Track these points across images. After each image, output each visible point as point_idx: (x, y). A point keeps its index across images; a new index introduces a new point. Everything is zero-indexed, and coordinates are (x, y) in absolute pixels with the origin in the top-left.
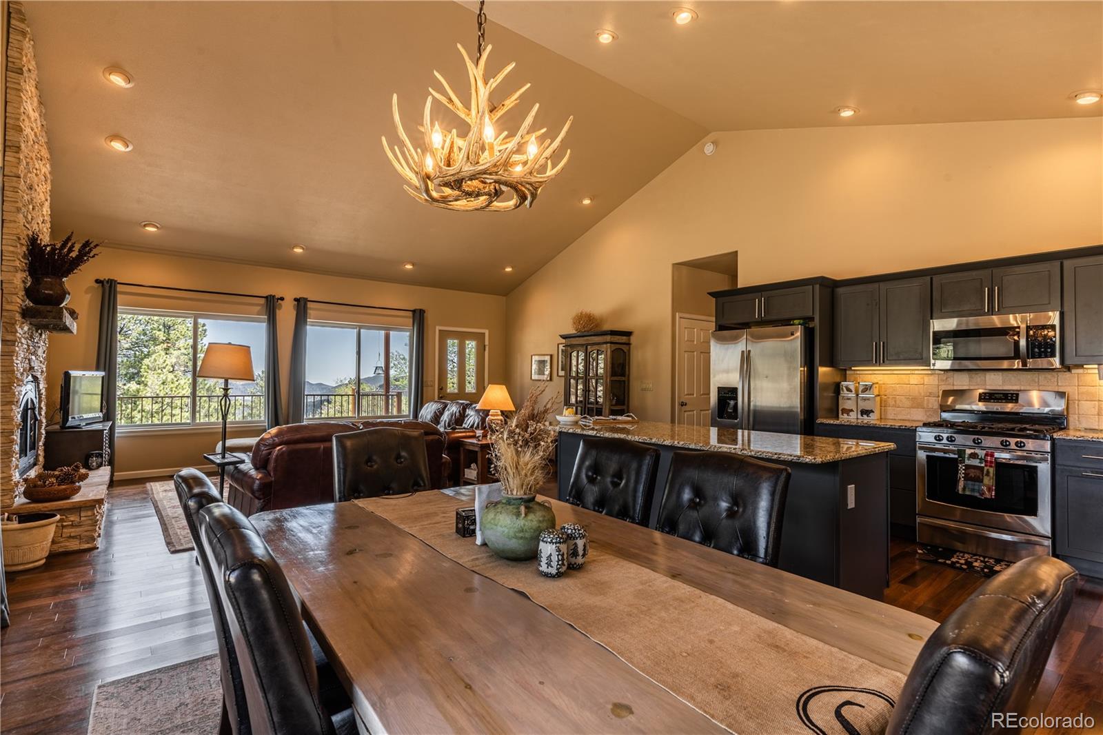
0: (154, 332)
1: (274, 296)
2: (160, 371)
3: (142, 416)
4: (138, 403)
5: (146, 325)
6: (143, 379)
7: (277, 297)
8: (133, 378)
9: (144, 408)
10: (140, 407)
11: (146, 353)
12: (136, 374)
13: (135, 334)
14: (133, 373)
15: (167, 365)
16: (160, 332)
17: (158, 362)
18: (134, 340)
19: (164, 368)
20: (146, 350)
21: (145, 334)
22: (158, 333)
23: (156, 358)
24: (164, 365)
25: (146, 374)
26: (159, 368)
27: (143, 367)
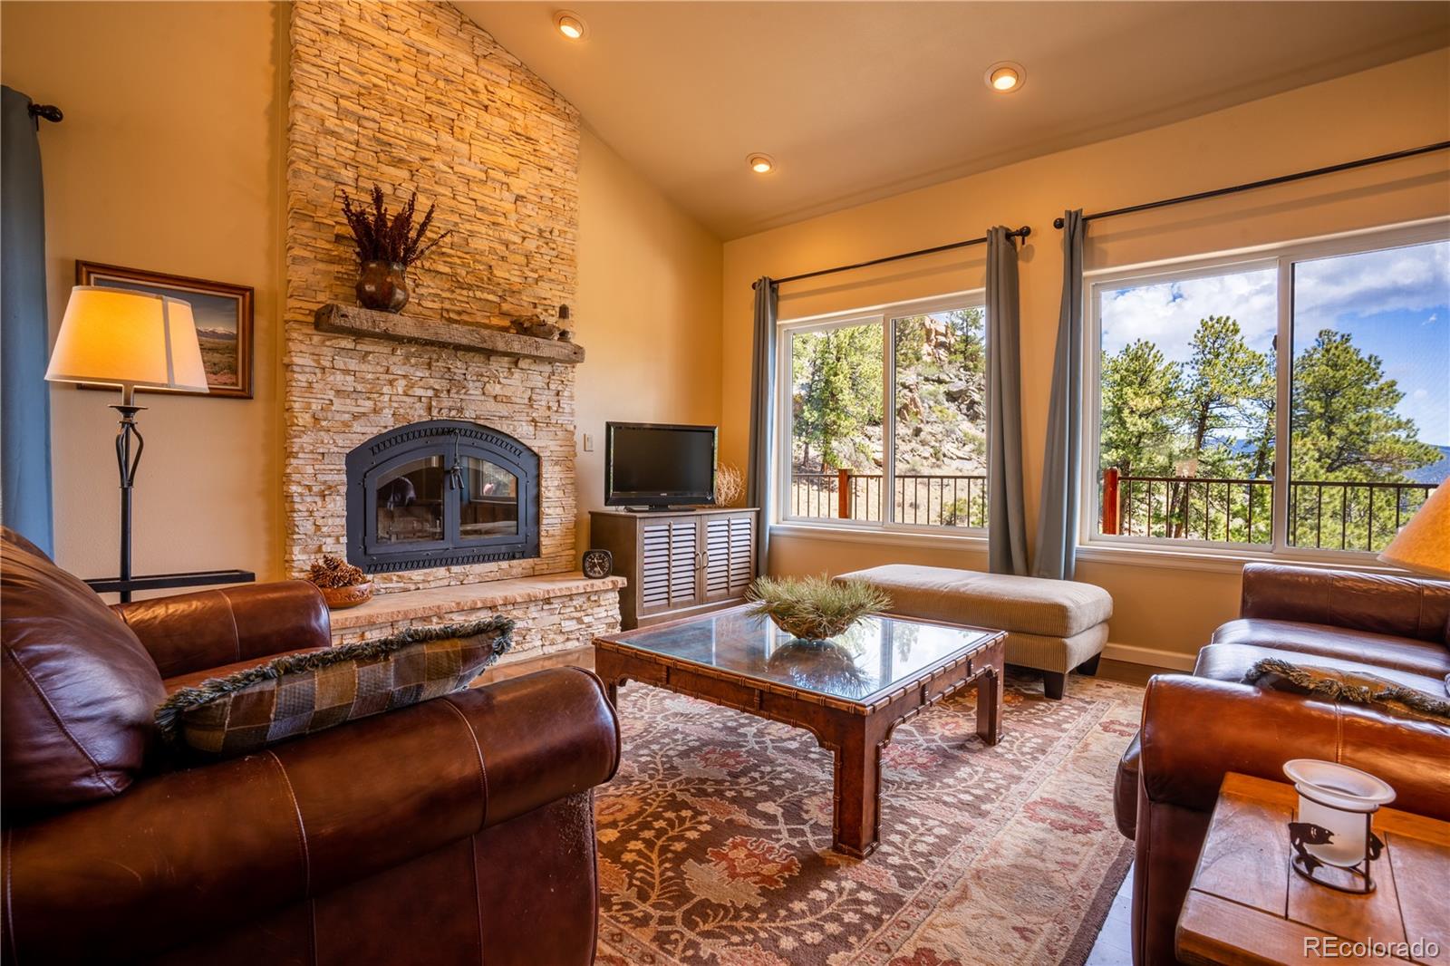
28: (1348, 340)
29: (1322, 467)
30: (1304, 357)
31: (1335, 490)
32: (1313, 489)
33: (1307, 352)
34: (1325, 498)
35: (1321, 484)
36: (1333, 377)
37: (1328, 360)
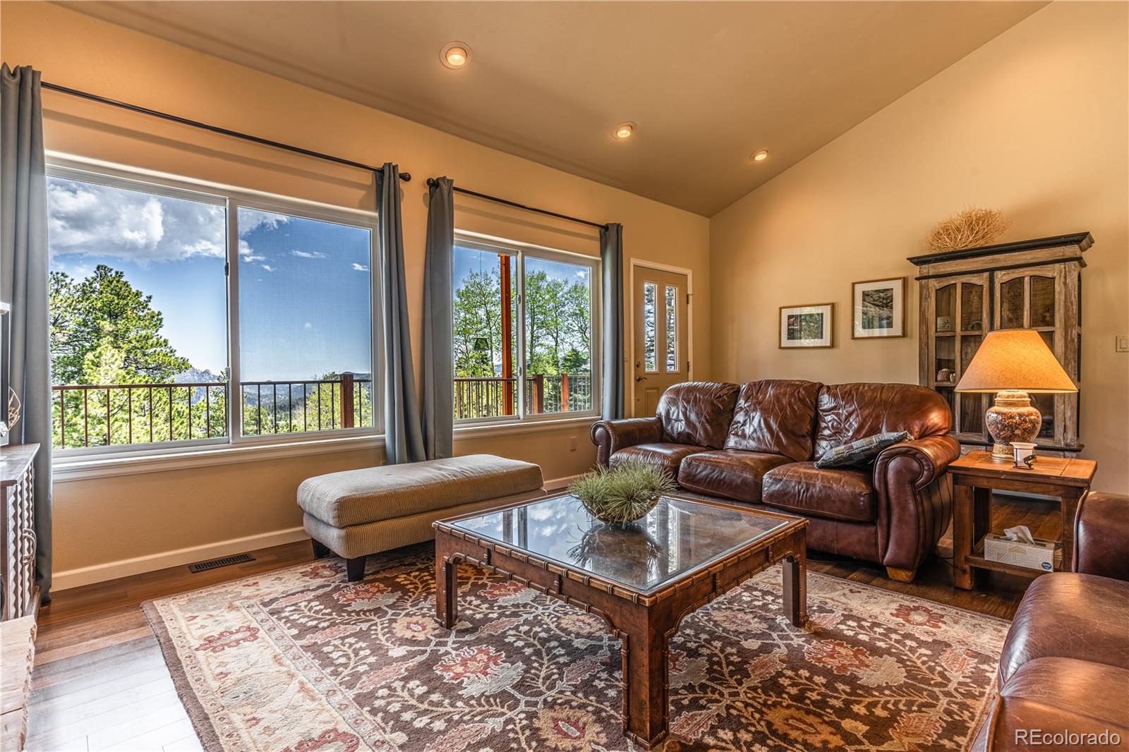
0: (98, 321)
1: (395, 168)
2: (107, 367)
3: (86, 423)
4: (80, 407)
5: (87, 315)
6: (86, 377)
7: (401, 171)
8: (73, 377)
9: (89, 412)
10: (83, 412)
11: (88, 347)
12: (76, 373)
13: (72, 326)
14: (72, 371)
15: (116, 359)
16: (105, 322)
17: (104, 357)
18: (71, 333)
19: (113, 363)
20: (87, 345)
21: (86, 325)
22: (102, 323)
23: (103, 352)
24: (113, 360)
25: (89, 371)
26: (106, 364)
27: (86, 363)
28: (121, 276)
29: (128, 373)
30: (84, 285)
31: (140, 391)
32: (124, 391)
33: (87, 280)
34: (134, 397)
35: (130, 387)
36: (118, 304)
37: (112, 290)
